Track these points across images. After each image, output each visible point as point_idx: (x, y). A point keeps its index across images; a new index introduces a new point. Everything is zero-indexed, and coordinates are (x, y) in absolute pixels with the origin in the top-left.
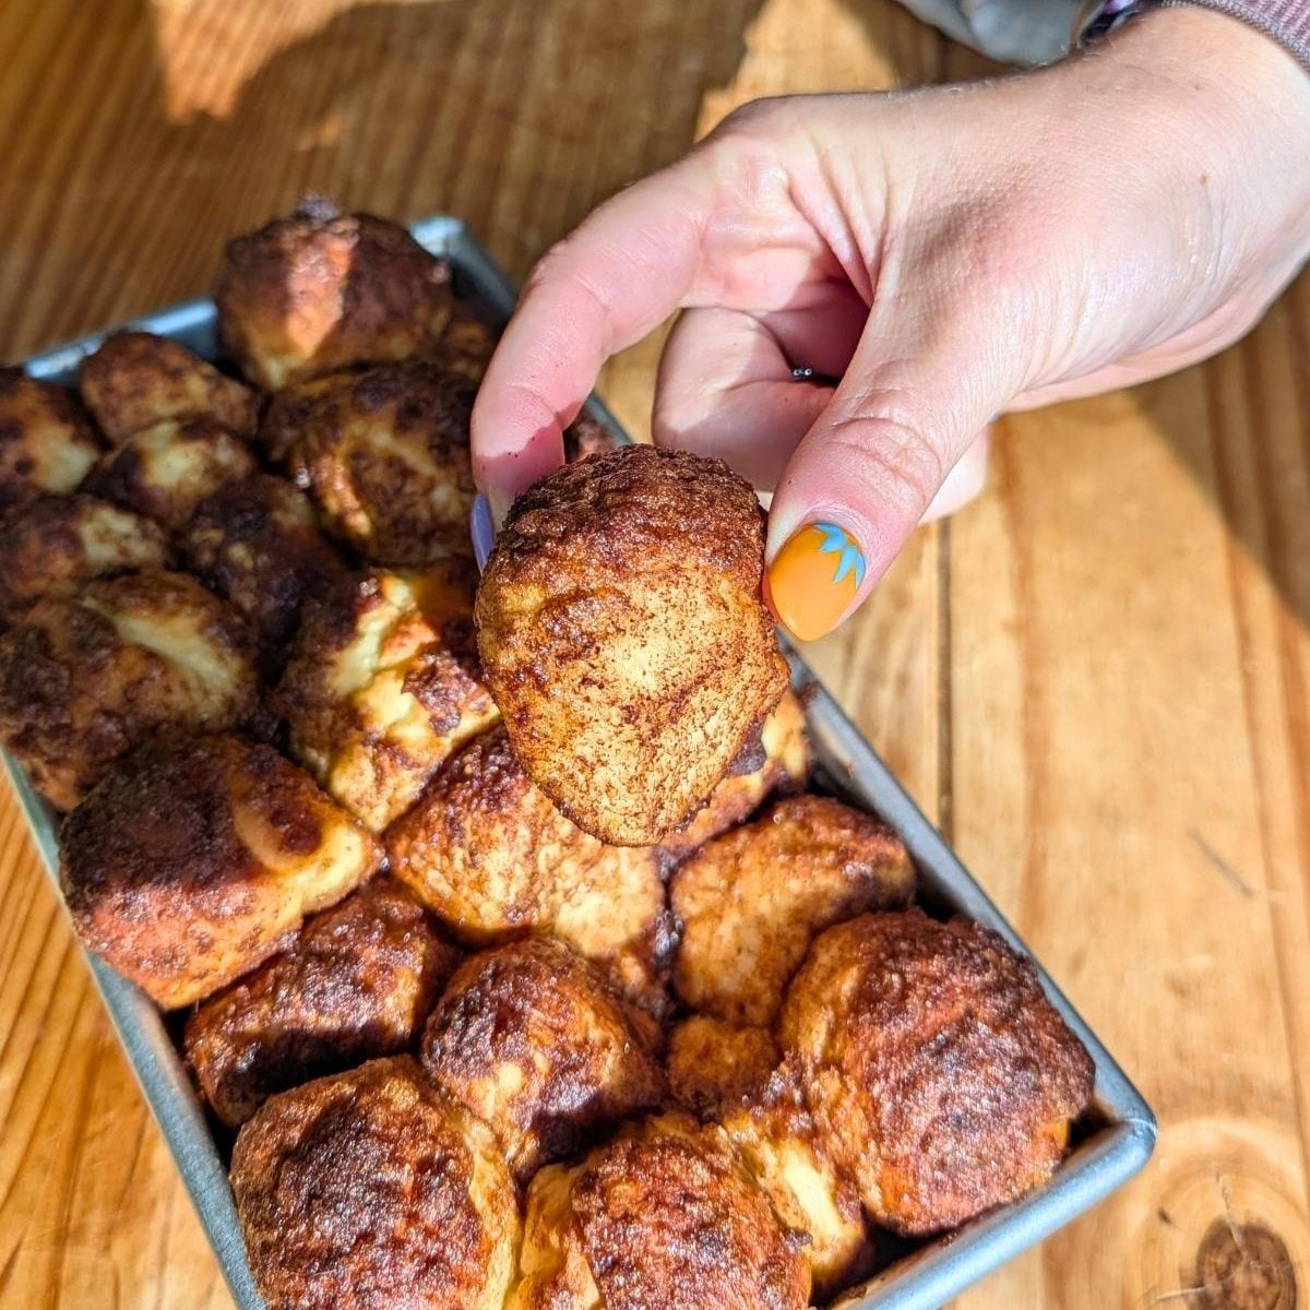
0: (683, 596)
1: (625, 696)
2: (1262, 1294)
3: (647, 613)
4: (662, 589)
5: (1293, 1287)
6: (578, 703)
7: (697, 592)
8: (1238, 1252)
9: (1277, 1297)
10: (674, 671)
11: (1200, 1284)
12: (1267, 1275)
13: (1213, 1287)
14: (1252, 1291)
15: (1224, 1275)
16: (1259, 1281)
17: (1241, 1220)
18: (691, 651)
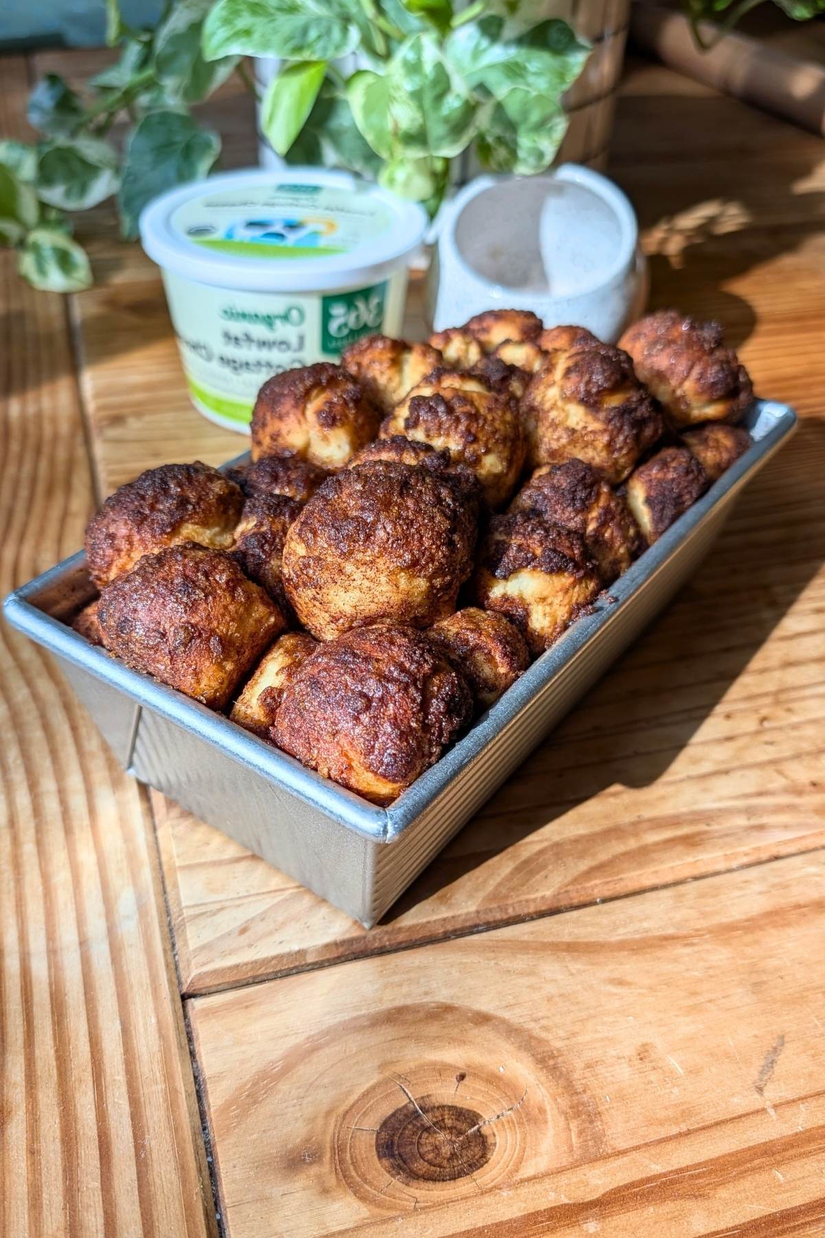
0: (373, 576)
1: (333, 609)
2: (438, 1155)
3: (352, 578)
4: (363, 569)
5: (454, 1178)
6: (310, 605)
7: (381, 576)
8: (460, 1133)
9: (440, 1167)
10: (362, 607)
11: (425, 1111)
12: (453, 1156)
13: (427, 1119)
14: (436, 1148)
15: (439, 1124)
16: (446, 1150)
17: (486, 1130)
18: (373, 602)
